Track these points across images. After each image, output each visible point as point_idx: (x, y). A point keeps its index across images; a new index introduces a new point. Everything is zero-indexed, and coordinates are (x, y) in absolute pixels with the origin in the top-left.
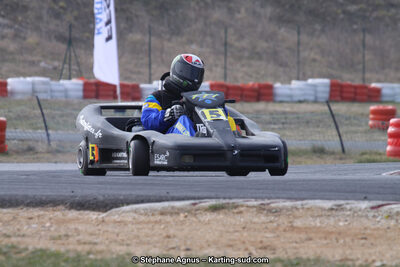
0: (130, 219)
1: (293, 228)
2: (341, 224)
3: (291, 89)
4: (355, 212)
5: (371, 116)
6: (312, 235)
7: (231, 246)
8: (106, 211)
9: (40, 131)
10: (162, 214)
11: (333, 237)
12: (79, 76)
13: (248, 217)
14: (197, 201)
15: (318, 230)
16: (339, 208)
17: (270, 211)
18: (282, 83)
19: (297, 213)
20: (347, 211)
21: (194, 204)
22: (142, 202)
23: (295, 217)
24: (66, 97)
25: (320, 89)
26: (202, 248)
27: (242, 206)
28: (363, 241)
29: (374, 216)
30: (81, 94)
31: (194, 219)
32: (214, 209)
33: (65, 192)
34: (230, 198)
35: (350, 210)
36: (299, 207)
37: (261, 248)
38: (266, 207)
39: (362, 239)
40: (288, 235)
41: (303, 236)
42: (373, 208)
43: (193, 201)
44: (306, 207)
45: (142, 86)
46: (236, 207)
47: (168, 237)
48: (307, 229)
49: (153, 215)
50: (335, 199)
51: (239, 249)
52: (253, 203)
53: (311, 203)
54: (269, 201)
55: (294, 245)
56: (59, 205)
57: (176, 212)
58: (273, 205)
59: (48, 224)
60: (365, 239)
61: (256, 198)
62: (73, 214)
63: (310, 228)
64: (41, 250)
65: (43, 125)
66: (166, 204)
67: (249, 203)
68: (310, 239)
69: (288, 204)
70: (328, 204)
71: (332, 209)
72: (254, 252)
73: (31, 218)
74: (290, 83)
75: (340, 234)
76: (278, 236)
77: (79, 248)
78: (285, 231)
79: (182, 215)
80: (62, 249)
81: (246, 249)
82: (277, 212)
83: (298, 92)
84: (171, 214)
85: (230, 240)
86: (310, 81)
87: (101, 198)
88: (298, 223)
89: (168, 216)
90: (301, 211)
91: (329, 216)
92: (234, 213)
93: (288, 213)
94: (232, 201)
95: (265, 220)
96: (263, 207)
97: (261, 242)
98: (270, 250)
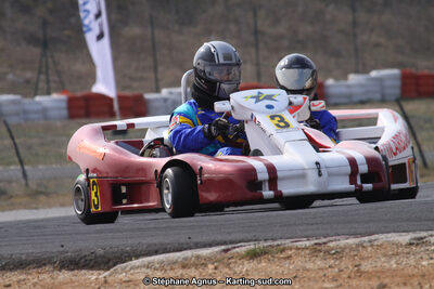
0: (142, 277)
1: (360, 273)
2: (425, 263)
3: (349, 86)
6: (387, 281)
8: (108, 269)
9: (12, 167)
10: (184, 267)
11: (415, 281)
12: (61, 89)
13: (298, 262)
14: (230, 246)
15: (394, 273)
16: (420, 241)
17: (328, 252)
18: (336, 79)
19: (364, 253)
21: (226, 251)
22: (156, 253)
23: (362, 259)
24: (46, 118)
25: (388, 83)
27: (291, 249)
30: (65, 113)
31: (227, 270)
32: (253, 255)
33: (51, 248)
34: (274, 240)
36: (367, 244)
38: (323, 248)
40: (354, 283)
43: (223, 247)
44: (376, 243)
45: (148, 96)
46: (283, 251)
48: (379, 273)
49: (172, 269)
50: (414, 231)
52: (308, 243)
53: (382, 238)
54: (324, 240)
56: (45, 265)
57: (201, 263)
58: (331, 244)
61: (308, 238)
62: (65, 275)
63: (383, 272)
65: (16, 159)
66: (188, 253)
67: (299, 244)
69: (352, 241)
70: (405, 238)
71: (411, 244)
73: (9, 286)
74: (346, 78)
75: (423, 276)
76: (341, 285)
78: (349, 277)
79: (211, 266)
82: (338, 254)
83: (357, 90)
84: (196, 266)
86: (374, 74)
87: (100, 252)
88: (366, 266)
89: (193, 269)
90: (370, 249)
91: (408, 253)
92: (279, 258)
93: (352, 254)
94: (276, 243)
95: (322, 265)
96: (318, 248)
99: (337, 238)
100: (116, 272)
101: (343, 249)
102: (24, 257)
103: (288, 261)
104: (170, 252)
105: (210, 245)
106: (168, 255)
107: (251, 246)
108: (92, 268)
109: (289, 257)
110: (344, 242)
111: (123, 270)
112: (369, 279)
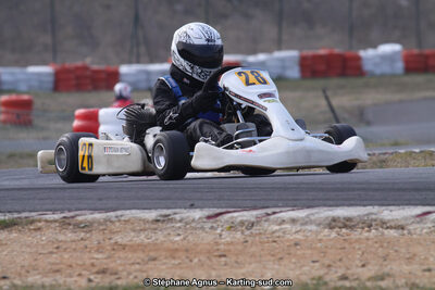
1: (121, 246)
4: (187, 223)
6: (152, 254)
7: (58, 271)
11: (181, 255)
13: (48, 235)
15: (156, 246)
16: (166, 219)
17: (77, 226)
19: (113, 227)
20: (177, 222)
23: (112, 232)
26: (20, 275)
27: (40, 221)
28: (223, 259)
29: (212, 228)
34: (19, 212)
35: (180, 221)
36: (114, 219)
37: (98, 273)
38: (71, 221)
39: (220, 256)
40: (122, 254)
41: (141, 255)
42: (209, 217)
44: (123, 218)
46: (32, 222)
50: (156, 209)
51: (71, 276)
52: (57, 216)
53: (128, 214)
54: (72, 214)
55: (137, 266)
58: (80, 218)
60: (224, 256)
61: (54, 211)
67: (47, 217)
68: (155, 259)
69: (98, 216)
71: (158, 221)
72: (92, 277)
76: (109, 257)
78: (114, 249)
81: (80, 275)
82: (87, 227)
85: (50, 263)
88: (119, 238)
90: (118, 224)
91: (156, 229)
92: (30, 230)
93: (101, 228)
94: (24, 215)
95: (74, 238)
96: (67, 221)
97: (93, 265)
98: (111, 274)
99: (83, 212)
101: (91, 223)
103: (39, 233)
109: (39, 229)
110: (89, 216)
112: (135, 251)
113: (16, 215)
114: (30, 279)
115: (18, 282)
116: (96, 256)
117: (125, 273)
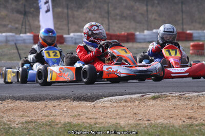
0: (109, 105)
1: (201, 107)
3: (144, 35)
5: (191, 48)
8: (93, 102)
10: (125, 102)
13: (173, 102)
14: (144, 94)
17: (185, 98)
19: (200, 99)
21: (143, 96)
22: (113, 96)
23: (200, 101)
26: (155, 119)
27: (170, 96)
31: (144, 104)
32: (154, 98)
34: (162, 92)
37: (188, 118)
38: (183, 96)
45: (65, 36)
46: (166, 97)
47: (135, 114)
49: (120, 102)
51: (177, 119)
52: (176, 94)
54: (183, 93)
56: (67, 99)
57: (132, 101)
58: (187, 95)
59: (65, 109)
61: (176, 92)
62: (75, 103)
64: (68, 123)
66: (127, 96)
67: (173, 94)
69: (194, 94)
72: (185, 120)
73: (55, 106)
76: (195, 112)
77: (89, 121)
78: (198, 108)
79: (137, 102)
80: (80, 122)
81: (180, 119)
82: (189, 99)
84: (131, 102)
85: (169, 114)
86: (154, 31)
87: (89, 94)
89: (129, 103)
90: (202, 97)
92: (165, 100)
93: (195, 99)
94: (163, 94)
95: (183, 103)
96: (181, 96)
97: (187, 115)
98: (194, 119)
99: (189, 92)
100: (97, 103)
101: (191, 97)
102: (58, 95)
104: (118, 96)
105: (135, 94)
106: (118, 97)
107: (153, 95)
108: (86, 101)
109: (169, 100)
110: (191, 94)
111: (100, 102)
113: (160, 94)
114: (159, 121)
115: (153, 122)
116: (189, 111)
117: (200, 119)
